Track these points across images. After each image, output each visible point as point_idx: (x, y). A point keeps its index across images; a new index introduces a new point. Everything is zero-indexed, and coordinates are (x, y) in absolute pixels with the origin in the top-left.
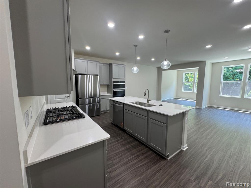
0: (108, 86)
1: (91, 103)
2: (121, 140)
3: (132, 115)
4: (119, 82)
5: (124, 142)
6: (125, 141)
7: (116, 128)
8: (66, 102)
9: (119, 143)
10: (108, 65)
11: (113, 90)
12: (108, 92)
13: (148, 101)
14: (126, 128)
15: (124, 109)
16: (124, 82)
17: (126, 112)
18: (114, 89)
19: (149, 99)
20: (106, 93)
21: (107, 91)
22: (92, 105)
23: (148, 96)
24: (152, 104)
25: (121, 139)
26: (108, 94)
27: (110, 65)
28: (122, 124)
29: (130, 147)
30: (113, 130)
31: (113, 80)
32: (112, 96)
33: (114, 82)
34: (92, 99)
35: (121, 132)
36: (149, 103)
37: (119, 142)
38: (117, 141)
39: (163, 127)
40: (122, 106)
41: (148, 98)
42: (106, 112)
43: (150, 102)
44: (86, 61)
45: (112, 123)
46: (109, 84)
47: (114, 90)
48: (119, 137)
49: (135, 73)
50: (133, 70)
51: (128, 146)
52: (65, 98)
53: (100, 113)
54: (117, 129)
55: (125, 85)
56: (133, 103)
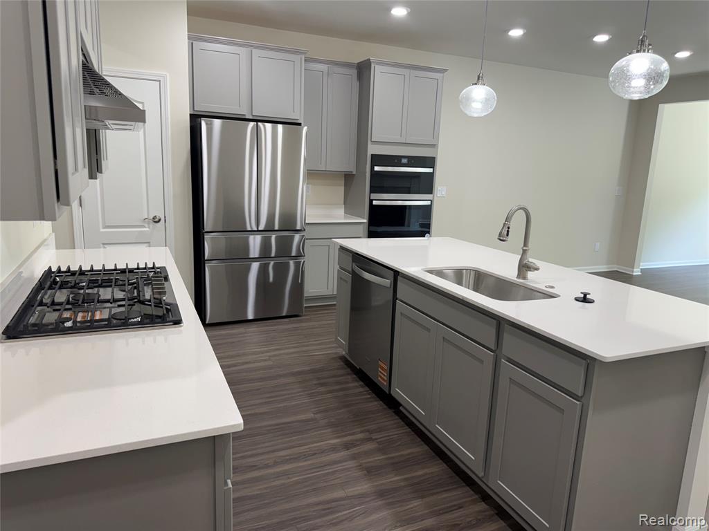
0: (348, 178)
1: (273, 255)
2: (369, 446)
3: (428, 330)
4: (404, 161)
5: (378, 458)
6: (384, 454)
7: (356, 384)
8: (149, 243)
9: (354, 457)
10: (354, 72)
11: (371, 201)
12: (349, 205)
13: (524, 268)
14: (398, 393)
15: (395, 298)
16: (430, 162)
17: (401, 313)
18: (374, 196)
19: (531, 260)
20: (338, 215)
21: (344, 204)
22: (272, 263)
23: (526, 243)
24: (542, 287)
25: (370, 439)
26: (345, 218)
27: (363, 70)
28: (382, 368)
29: (402, 484)
30: (340, 393)
31: (373, 150)
32: (363, 230)
33: (377, 159)
34: (276, 238)
35: (376, 404)
36: (525, 278)
37: (354, 450)
38: (347, 446)
39: (562, 411)
40: (387, 282)
41: (524, 252)
42: (323, 306)
43: (530, 274)
44: (243, 51)
45: (343, 359)
46: (351, 168)
47: (375, 203)
48: (362, 432)
49: (476, 115)
50: (468, 99)
51: (392, 479)
52: (144, 227)
53: (302, 304)
54: (361, 390)
55: (431, 176)
56: (439, 273)
